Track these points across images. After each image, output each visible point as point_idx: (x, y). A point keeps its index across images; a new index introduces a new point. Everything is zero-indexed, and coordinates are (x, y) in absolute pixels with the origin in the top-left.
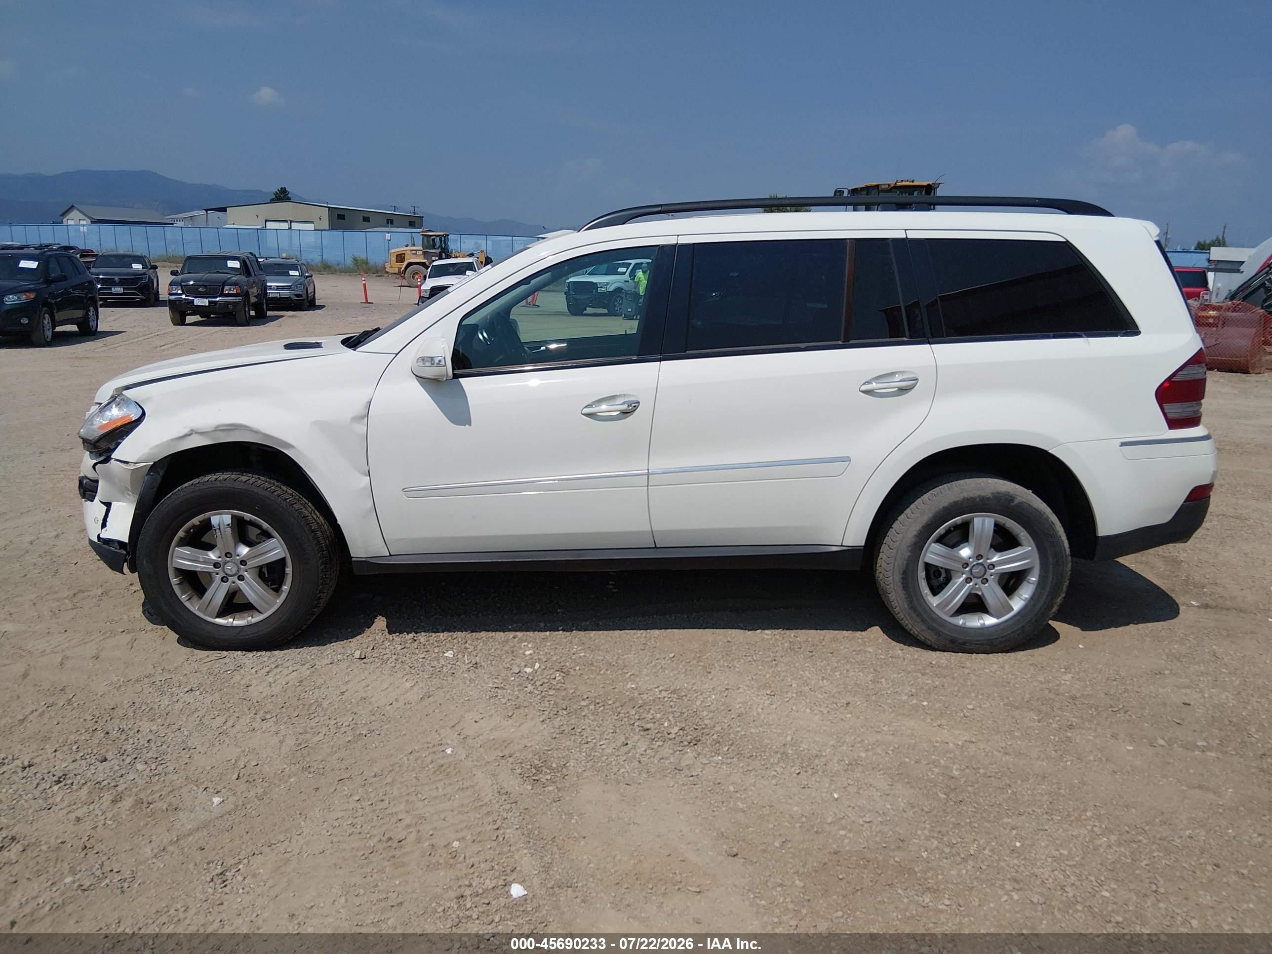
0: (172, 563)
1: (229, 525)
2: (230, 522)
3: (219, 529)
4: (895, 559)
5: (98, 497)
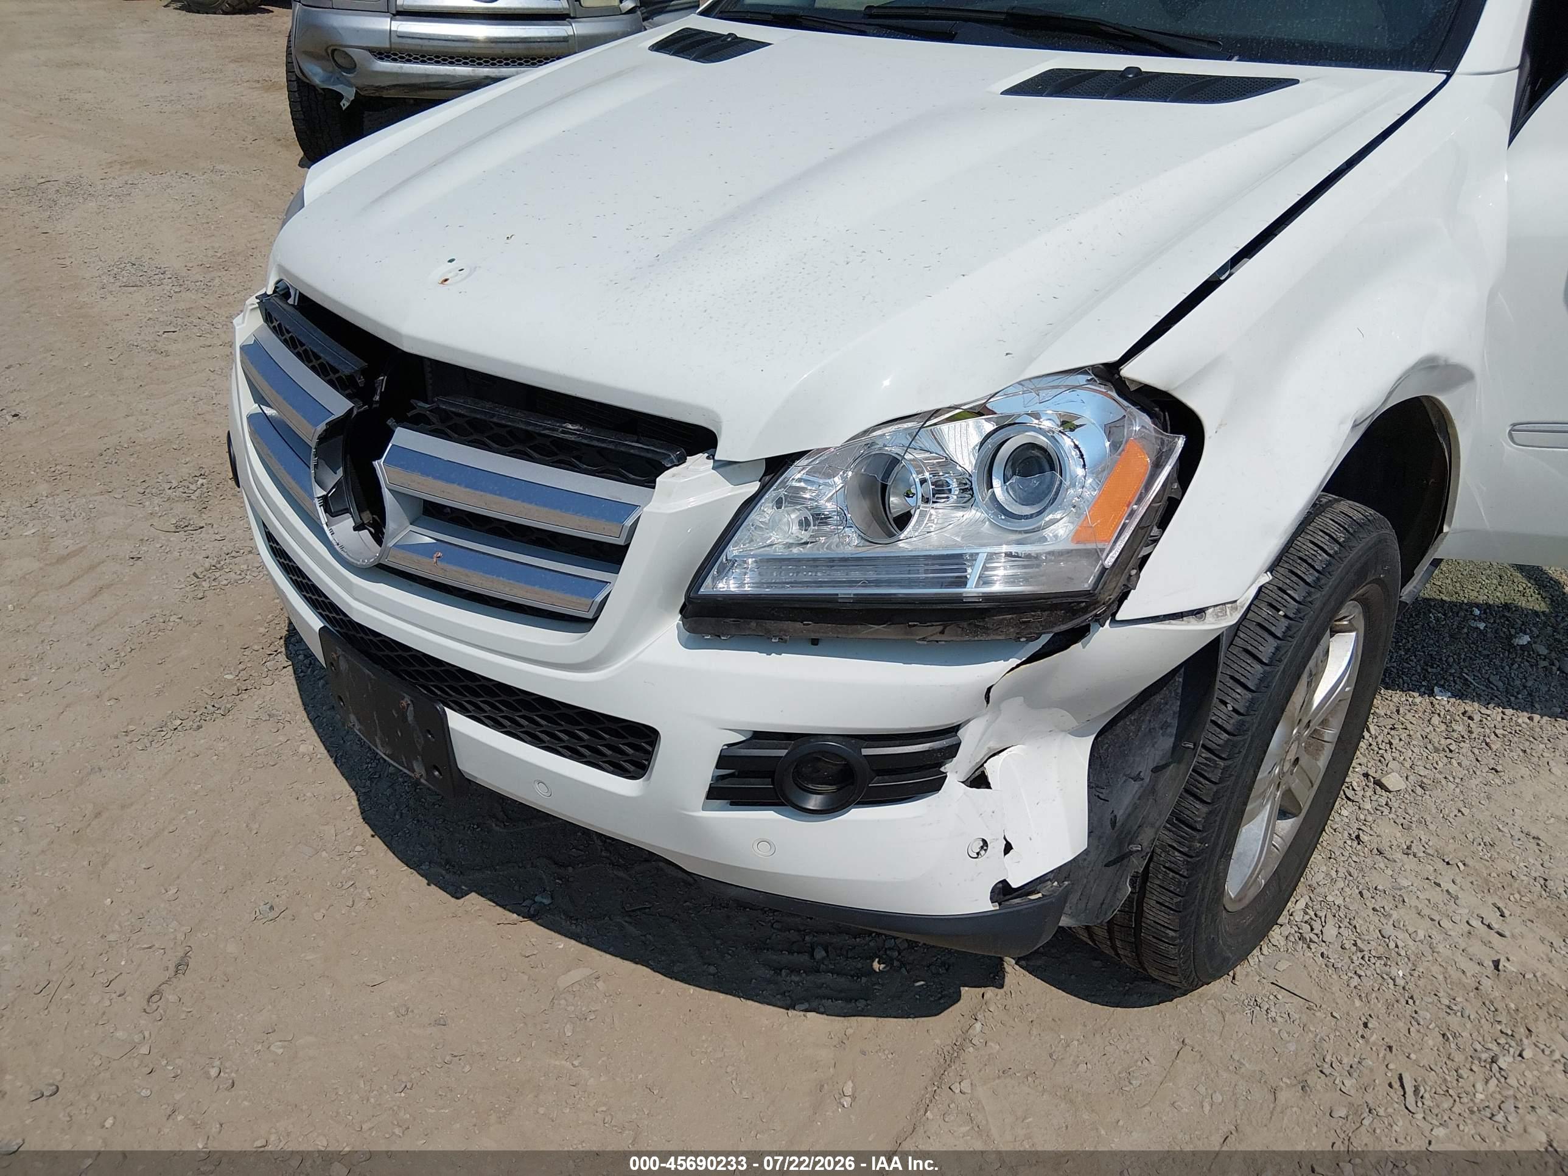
5: (956, 775)
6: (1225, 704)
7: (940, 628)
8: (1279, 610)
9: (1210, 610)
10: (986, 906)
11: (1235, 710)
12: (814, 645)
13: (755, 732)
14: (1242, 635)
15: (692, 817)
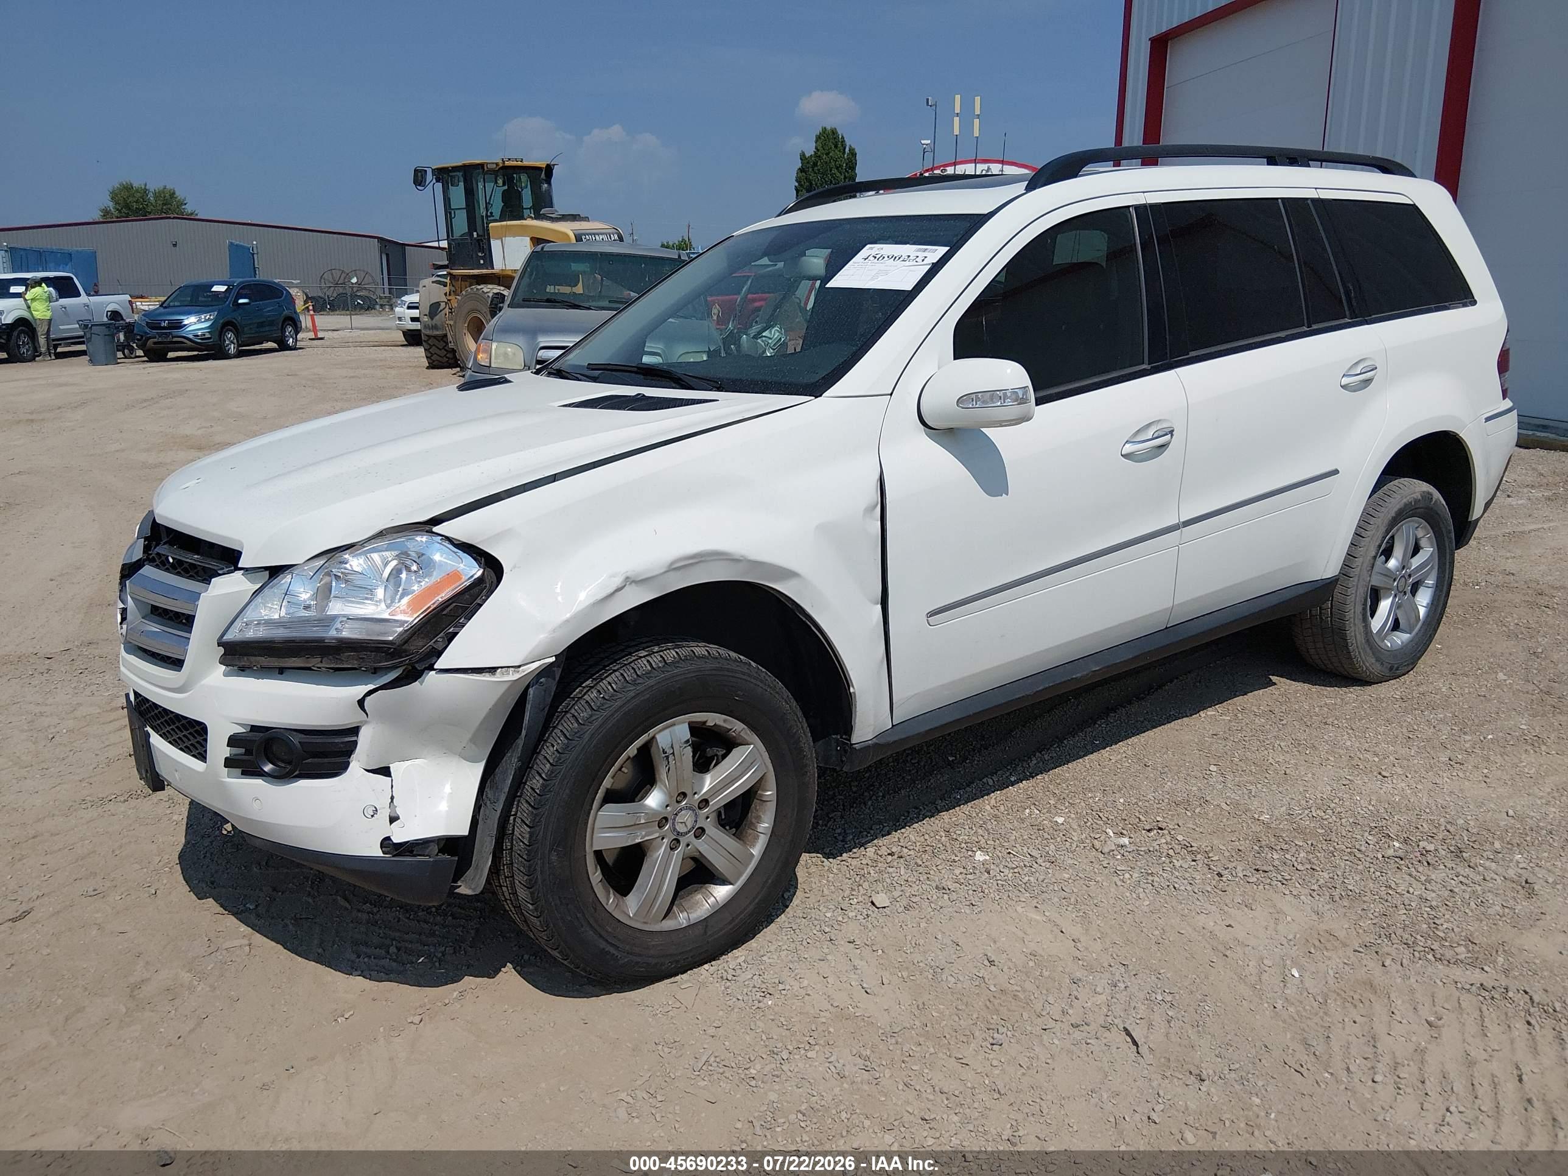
0: (592, 845)
1: (687, 741)
2: (688, 736)
3: (673, 753)
4: (1357, 588)
5: (359, 763)
6: (553, 746)
7: (320, 659)
8: (601, 694)
9: (500, 670)
10: (378, 852)
11: (557, 750)
12: (281, 672)
13: (252, 726)
14: (576, 707)
15: (222, 781)
